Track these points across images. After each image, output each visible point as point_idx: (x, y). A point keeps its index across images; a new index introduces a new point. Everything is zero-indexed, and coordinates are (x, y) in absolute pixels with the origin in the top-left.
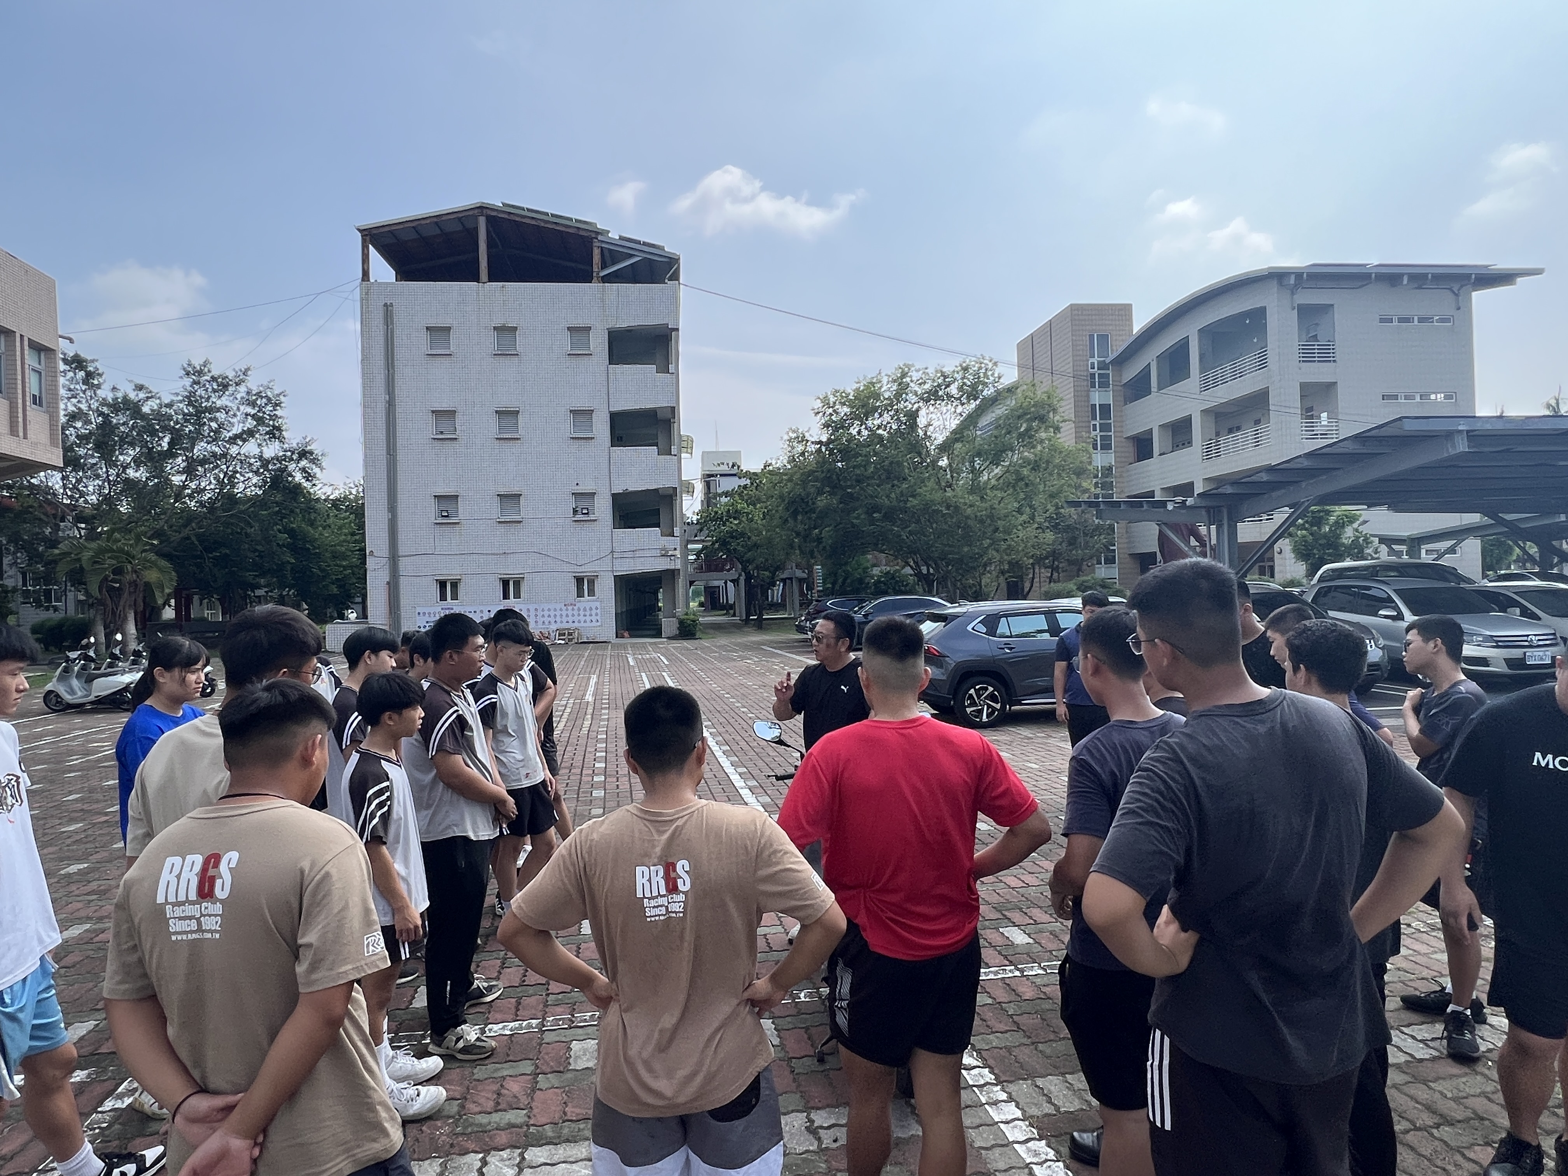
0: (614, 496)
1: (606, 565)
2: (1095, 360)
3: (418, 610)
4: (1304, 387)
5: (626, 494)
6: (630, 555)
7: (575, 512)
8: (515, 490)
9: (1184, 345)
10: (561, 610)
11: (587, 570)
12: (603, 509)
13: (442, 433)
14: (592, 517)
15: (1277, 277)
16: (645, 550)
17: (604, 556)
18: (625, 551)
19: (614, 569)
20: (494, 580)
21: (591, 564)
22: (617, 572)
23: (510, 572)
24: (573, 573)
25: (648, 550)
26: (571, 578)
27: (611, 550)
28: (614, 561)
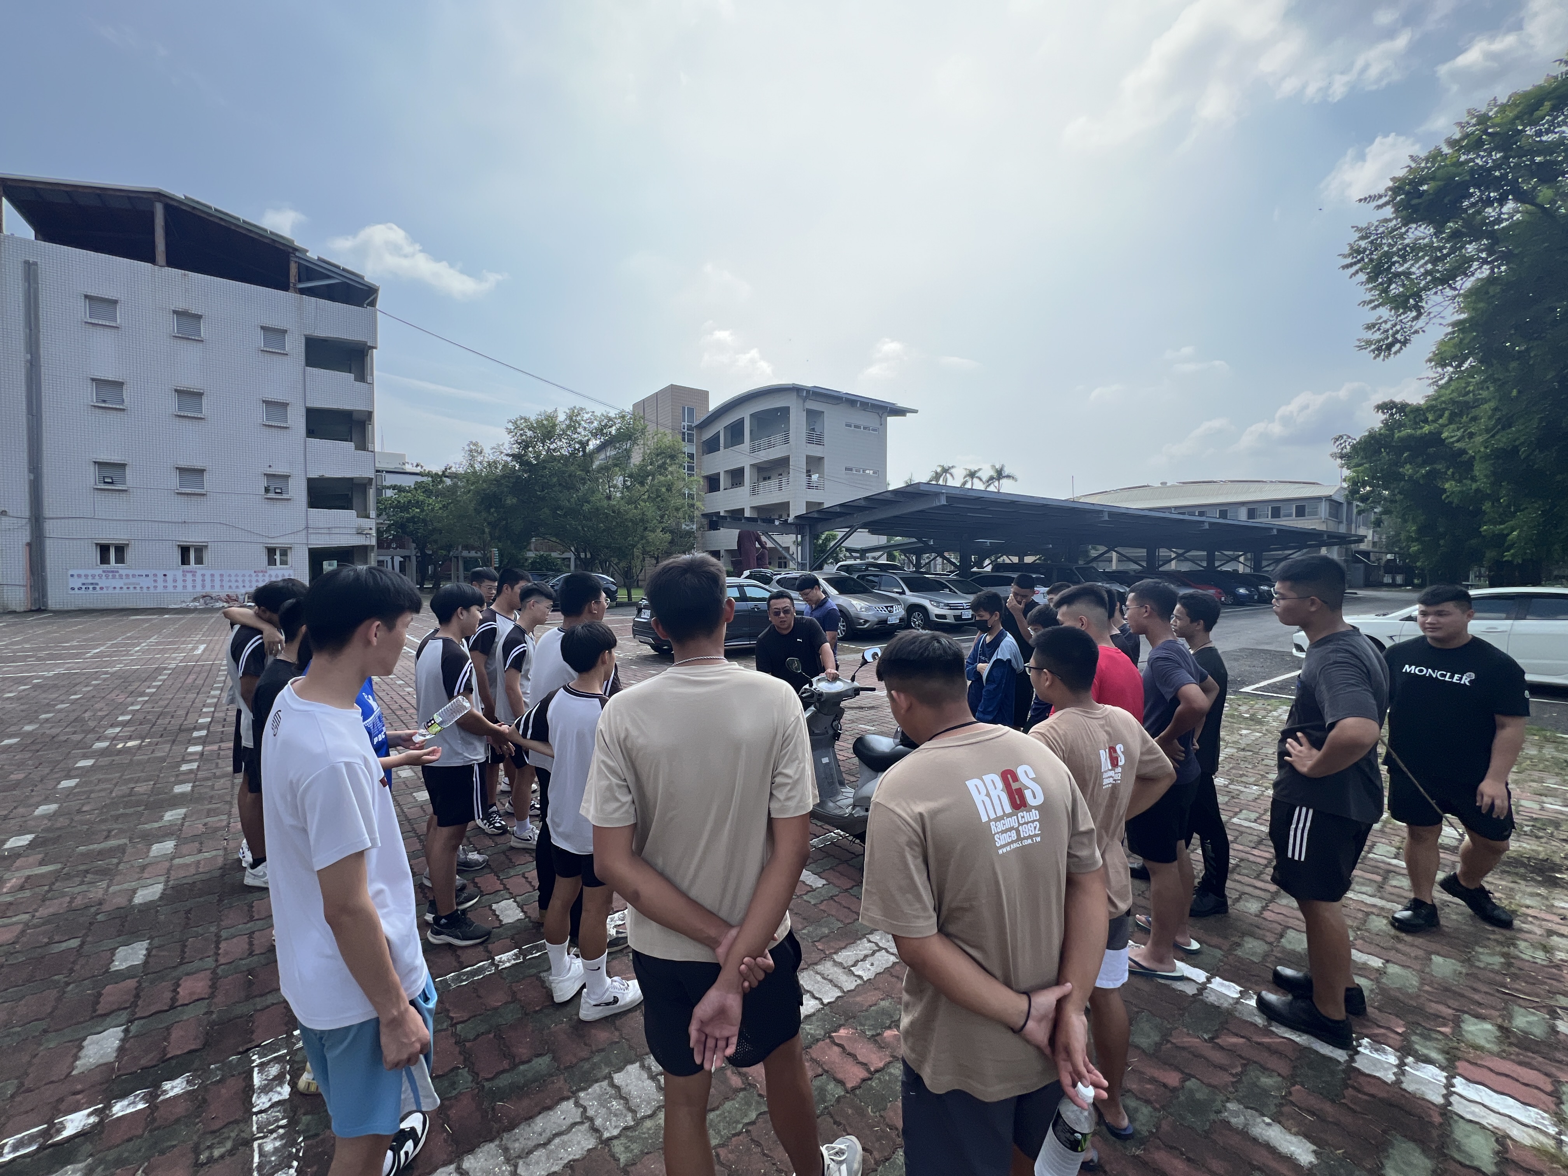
0: (310, 481)
1: (301, 538)
2: (686, 424)
3: (71, 572)
4: (808, 457)
5: (322, 480)
6: (326, 531)
7: (267, 490)
8: (198, 465)
9: (741, 422)
10: (250, 576)
11: (279, 542)
12: (298, 491)
13: (104, 401)
14: (284, 496)
15: (796, 390)
16: (341, 528)
17: (298, 530)
18: (320, 527)
19: (309, 542)
20: (171, 546)
21: (285, 537)
22: (312, 544)
23: (190, 540)
24: (264, 544)
25: (344, 528)
26: (262, 548)
27: (306, 526)
28: (309, 536)
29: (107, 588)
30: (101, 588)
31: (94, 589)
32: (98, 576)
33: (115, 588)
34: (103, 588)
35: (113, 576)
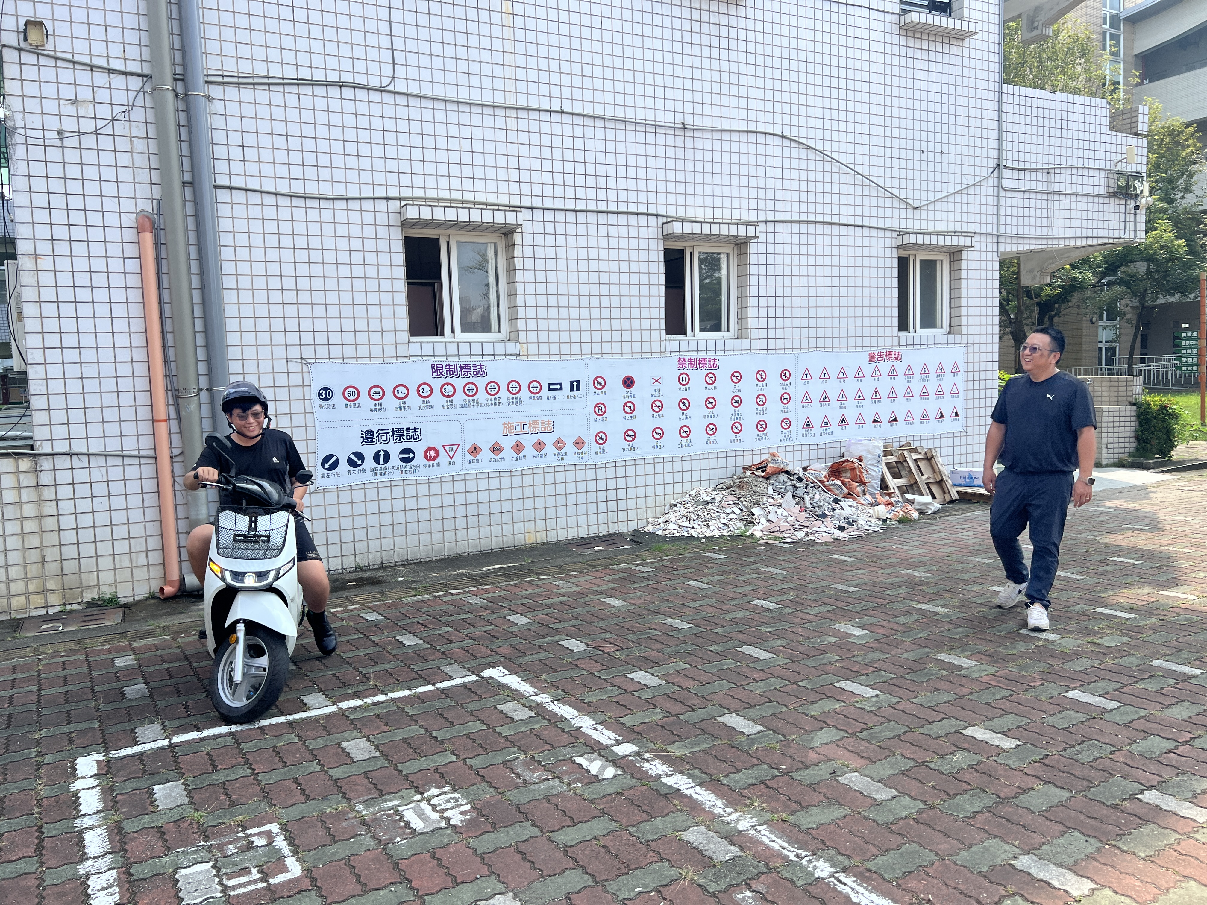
1: (981, 212)
6: (1035, 182)
11: (924, 224)
16: (1074, 171)
17: (978, 179)
18: (1028, 167)
19: (1002, 231)
20: (643, 244)
21: (945, 206)
22: (1008, 240)
23: (700, 214)
24: (895, 235)
25: (1080, 172)
26: (888, 253)
27: (996, 161)
28: (1002, 202)
29: (452, 449)
30: (431, 454)
31: (407, 456)
32: (418, 391)
33: (475, 450)
34: (437, 452)
35: (470, 391)
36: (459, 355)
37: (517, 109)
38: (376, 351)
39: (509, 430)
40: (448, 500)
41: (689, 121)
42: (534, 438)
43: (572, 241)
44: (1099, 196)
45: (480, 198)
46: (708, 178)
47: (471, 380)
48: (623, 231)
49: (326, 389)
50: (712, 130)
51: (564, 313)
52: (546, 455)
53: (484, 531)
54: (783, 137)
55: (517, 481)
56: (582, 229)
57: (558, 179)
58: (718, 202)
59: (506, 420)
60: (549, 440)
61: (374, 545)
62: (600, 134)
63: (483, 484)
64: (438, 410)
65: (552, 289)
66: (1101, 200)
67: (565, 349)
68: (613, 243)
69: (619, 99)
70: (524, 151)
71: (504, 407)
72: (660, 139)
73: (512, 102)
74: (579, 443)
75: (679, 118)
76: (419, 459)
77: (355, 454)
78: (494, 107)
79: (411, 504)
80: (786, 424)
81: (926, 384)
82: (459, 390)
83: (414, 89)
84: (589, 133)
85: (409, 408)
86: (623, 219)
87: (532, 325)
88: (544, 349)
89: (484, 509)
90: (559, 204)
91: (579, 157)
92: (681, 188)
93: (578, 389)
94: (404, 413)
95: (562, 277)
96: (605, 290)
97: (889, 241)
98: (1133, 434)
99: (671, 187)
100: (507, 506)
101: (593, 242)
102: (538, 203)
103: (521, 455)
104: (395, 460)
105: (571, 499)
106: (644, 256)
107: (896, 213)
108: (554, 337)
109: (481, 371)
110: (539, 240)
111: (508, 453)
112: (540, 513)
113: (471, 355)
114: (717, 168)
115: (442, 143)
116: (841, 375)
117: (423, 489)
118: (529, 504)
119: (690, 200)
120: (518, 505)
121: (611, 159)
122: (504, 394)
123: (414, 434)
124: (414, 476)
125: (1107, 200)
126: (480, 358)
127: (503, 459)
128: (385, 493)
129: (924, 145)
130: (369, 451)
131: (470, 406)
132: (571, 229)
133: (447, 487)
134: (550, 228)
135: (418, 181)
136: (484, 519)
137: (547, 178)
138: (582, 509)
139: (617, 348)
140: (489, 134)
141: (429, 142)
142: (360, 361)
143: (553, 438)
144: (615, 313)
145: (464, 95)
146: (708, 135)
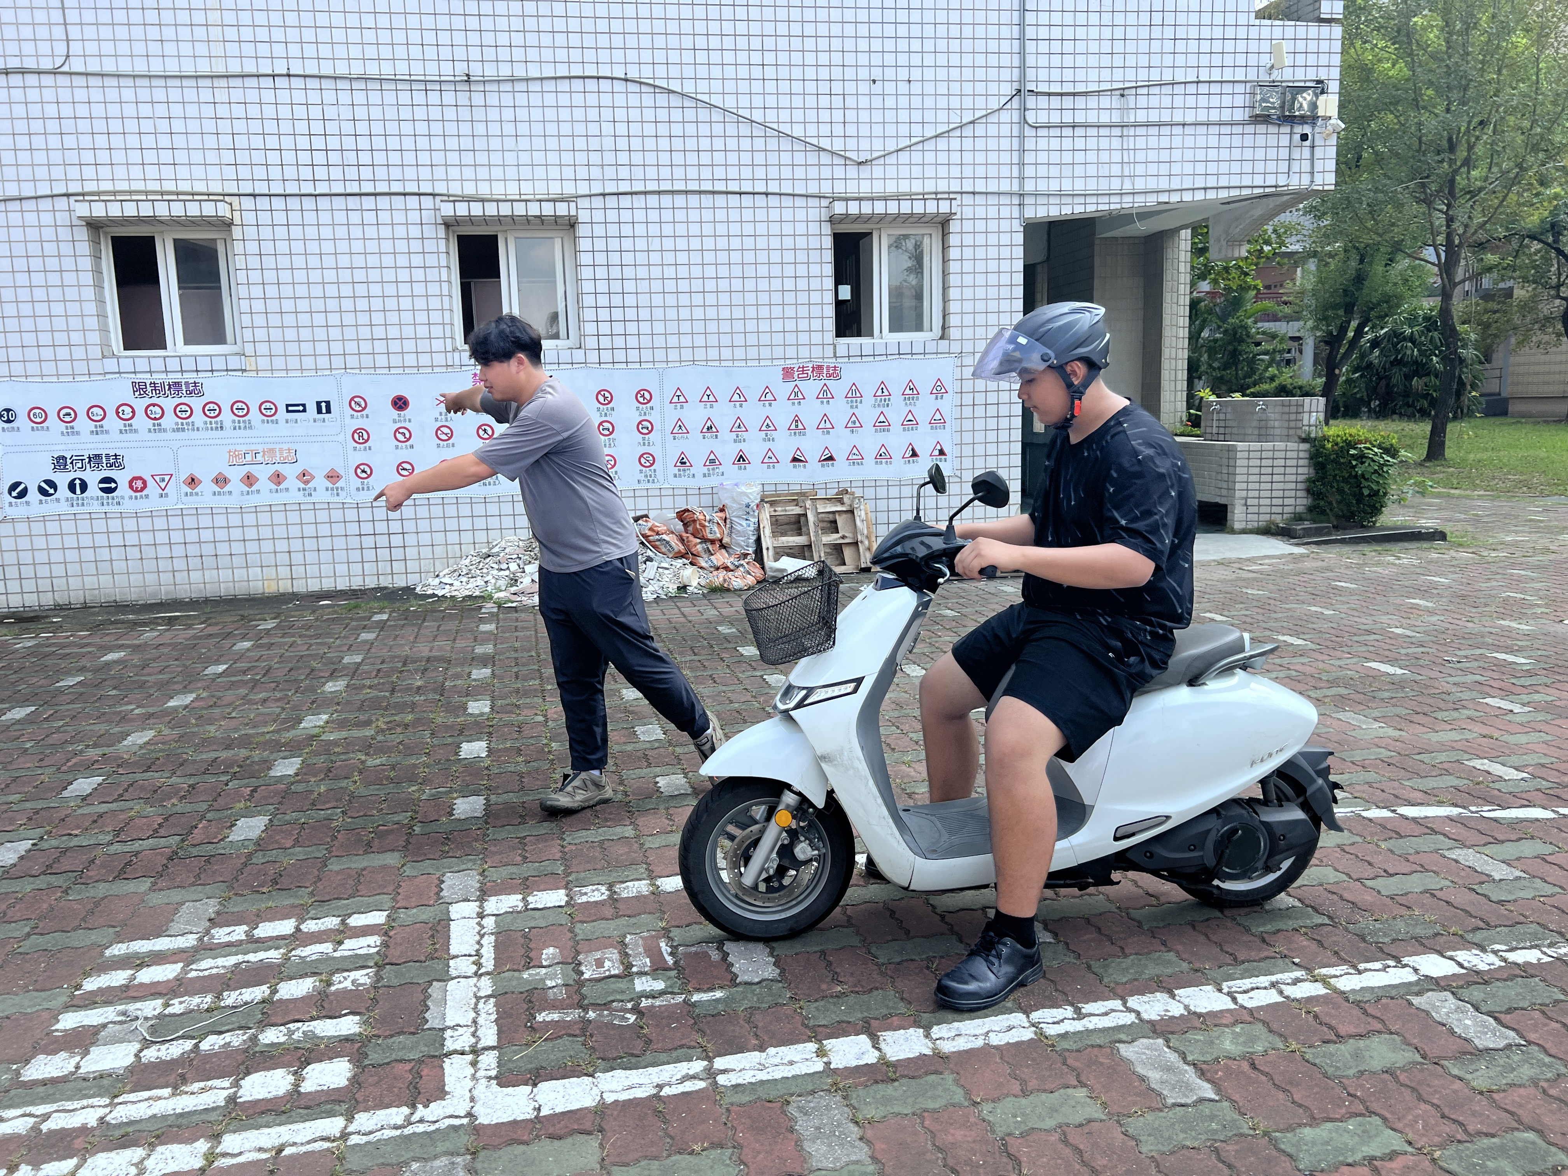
1: (987, 163)
6: (1105, 110)
11: (885, 188)
16: (1178, 89)
17: (978, 114)
18: (1081, 88)
19: (1029, 186)
20: (415, 231)
21: (917, 157)
22: (1042, 200)
23: (498, 190)
24: (824, 202)
25: (1191, 89)
26: (814, 228)
27: (1016, 86)
28: (1030, 144)
29: (164, 480)
30: (138, 485)
31: (108, 486)
32: (117, 413)
33: (192, 481)
34: (145, 483)
35: (184, 414)
36: (166, 372)
37: (227, 77)
38: (64, 367)
39: (236, 458)
40: (162, 538)
41: (476, 70)
42: (271, 469)
43: (312, 232)
44: (1232, 124)
45: (184, 186)
46: (509, 143)
47: (183, 400)
48: (384, 217)
49: (8, 410)
50: (513, 80)
51: (304, 319)
52: (287, 490)
53: (210, 575)
54: (626, 80)
55: (250, 519)
56: (325, 217)
57: (289, 157)
58: (526, 172)
59: (232, 448)
60: (291, 472)
61: (75, 583)
62: (345, 97)
63: (205, 521)
64: (143, 435)
65: (287, 291)
66: (1238, 129)
67: (308, 362)
68: (371, 232)
69: (371, 51)
70: (240, 126)
71: (228, 432)
72: (434, 98)
73: (220, 69)
74: (333, 476)
75: (461, 69)
76: (123, 490)
77: (45, 481)
78: (197, 77)
79: (116, 540)
80: (647, 460)
81: (885, 410)
82: (169, 412)
83: (93, 66)
84: (329, 97)
85: (107, 432)
86: (383, 202)
87: (261, 334)
88: (279, 363)
89: (208, 549)
90: (292, 188)
91: (317, 127)
92: (468, 158)
93: (328, 411)
94: (101, 437)
95: (300, 276)
96: (361, 290)
97: (816, 211)
98: (1301, 486)
99: (453, 158)
100: (237, 548)
101: (341, 232)
102: (260, 188)
103: (254, 488)
104: (93, 489)
105: (325, 544)
106: (416, 246)
107: (826, 172)
108: (292, 348)
109: (195, 390)
110: (266, 232)
111: (236, 485)
112: (283, 558)
113: (182, 371)
114: (523, 129)
115: (131, 126)
116: (736, 397)
117: (130, 524)
118: (267, 546)
119: (483, 173)
120: (252, 547)
121: (362, 128)
122: (227, 417)
123: (116, 462)
124: (117, 509)
125: (1250, 129)
126: (194, 375)
127: (230, 493)
128: (83, 526)
129: (876, 73)
130: (62, 479)
131: (183, 430)
132: (310, 217)
133: (161, 523)
134: (280, 217)
135: (105, 172)
136: (209, 562)
137: (274, 157)
138: (341, 556)
139: (381, 361)
140: (192, 110)
141: (115, 126)
142: (45, 379)
143: (298, 469)
144: (378, 318)
145: (156, 67)
146: (507, 87)
